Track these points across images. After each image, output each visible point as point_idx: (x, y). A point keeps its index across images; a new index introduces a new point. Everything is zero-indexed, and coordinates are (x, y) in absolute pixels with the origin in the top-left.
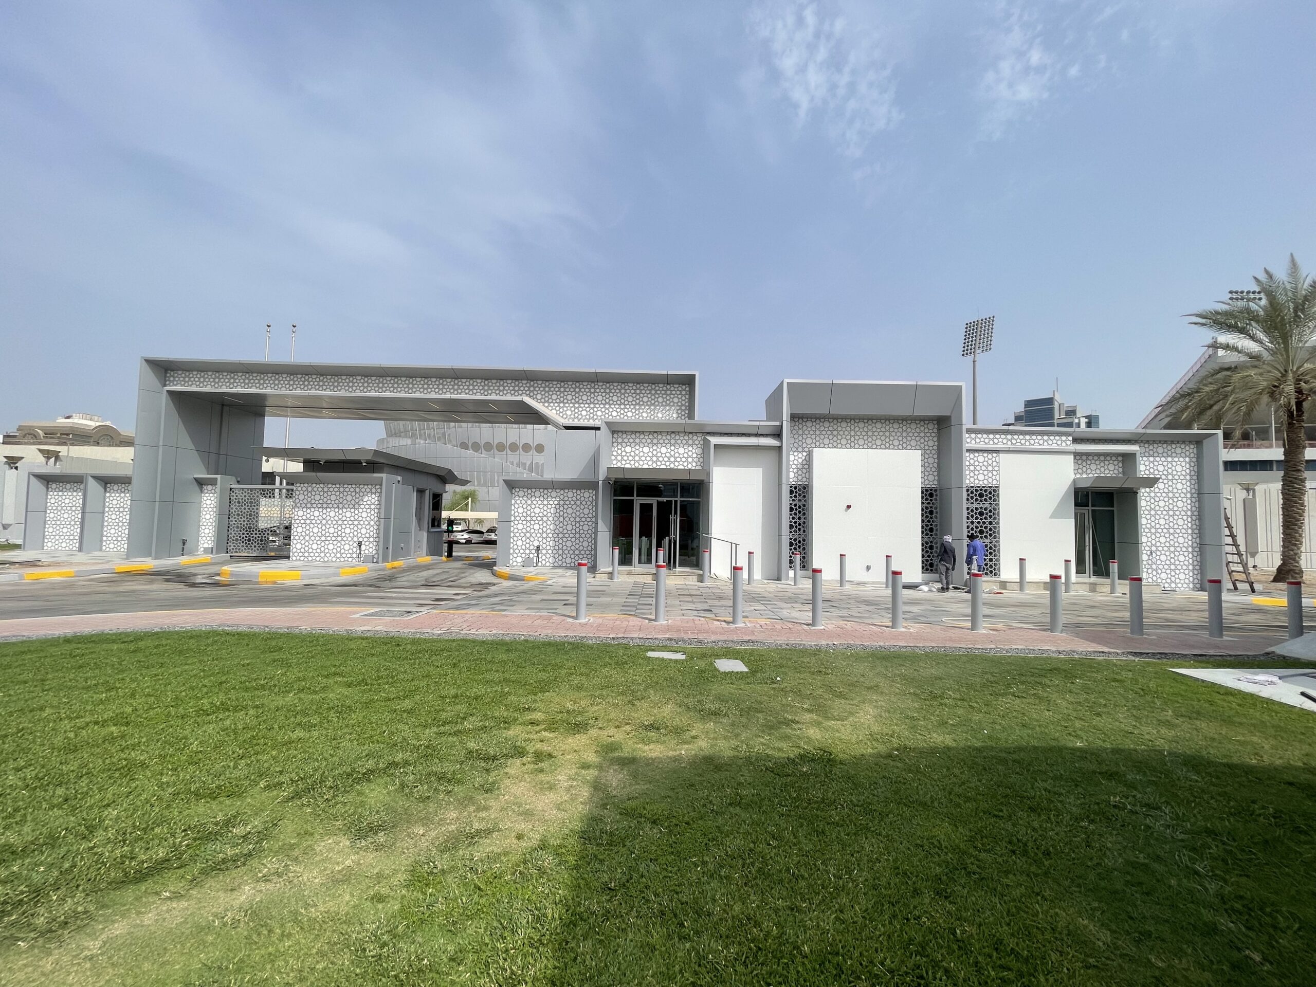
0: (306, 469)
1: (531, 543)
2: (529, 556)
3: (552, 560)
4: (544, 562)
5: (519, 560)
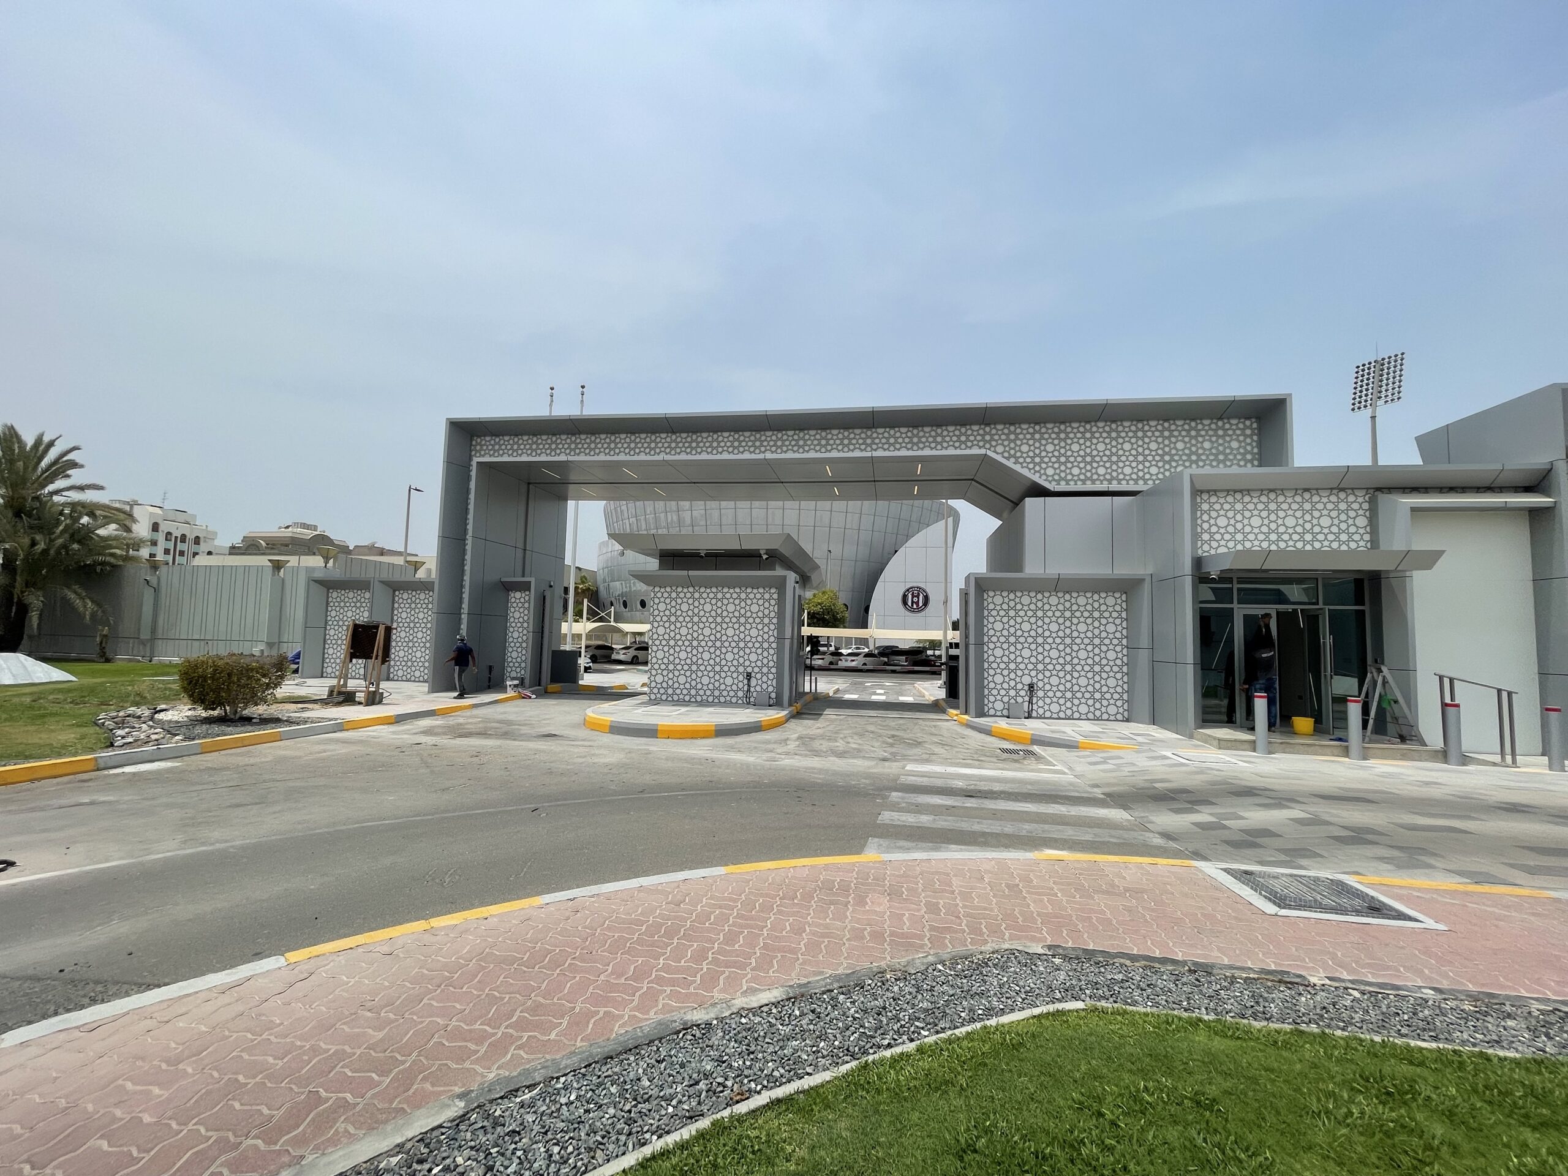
0: (662, 566)
1: (1018, 679)
2: (1015, 700)
3: (1055, 708)
4: (1041, 711)
5: (999, 706)
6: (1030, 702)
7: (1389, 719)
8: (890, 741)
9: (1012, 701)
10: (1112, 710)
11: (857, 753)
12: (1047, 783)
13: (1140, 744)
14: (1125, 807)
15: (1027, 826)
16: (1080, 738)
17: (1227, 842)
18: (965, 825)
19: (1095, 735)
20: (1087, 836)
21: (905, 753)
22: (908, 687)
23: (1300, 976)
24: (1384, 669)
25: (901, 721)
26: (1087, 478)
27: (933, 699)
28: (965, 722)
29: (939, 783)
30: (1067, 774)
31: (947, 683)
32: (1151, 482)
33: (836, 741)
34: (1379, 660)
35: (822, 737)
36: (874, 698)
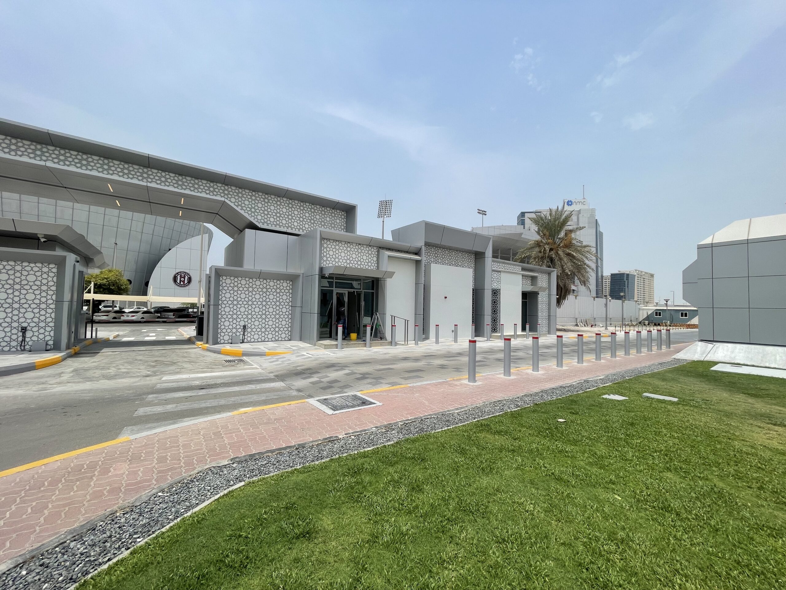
1: (238, 323)
2: (236, 334)
3: (256, 337)
4: (249, 339)
5: (226, 338)
6: (244, 335)
7: (378, 332)
8: (154, 364)
9: (234, 335)
10: (283, 336)
11: (126, 375)
12: (247, 375)
13: (294, 350)
14: (283, 380)
15: (233, 399)
16: (267, 351)
17: (321, 388)
18: (196, 406)
19: (274, 348)
20: (263, 397)
21: (163, 370)
22: (173, 331)
23: (336, 437)
24: (378, 313)
25: (164, 352)
26: (277, 224)
27: (188, 336)
28: (206, 348)
29: (184, 384)
30: (258, 369)
31: (197, 327)
32: (305, 231)
33: (109, 369)
34: (377, 310)
35: (96, 368)
36: (147, 339)
